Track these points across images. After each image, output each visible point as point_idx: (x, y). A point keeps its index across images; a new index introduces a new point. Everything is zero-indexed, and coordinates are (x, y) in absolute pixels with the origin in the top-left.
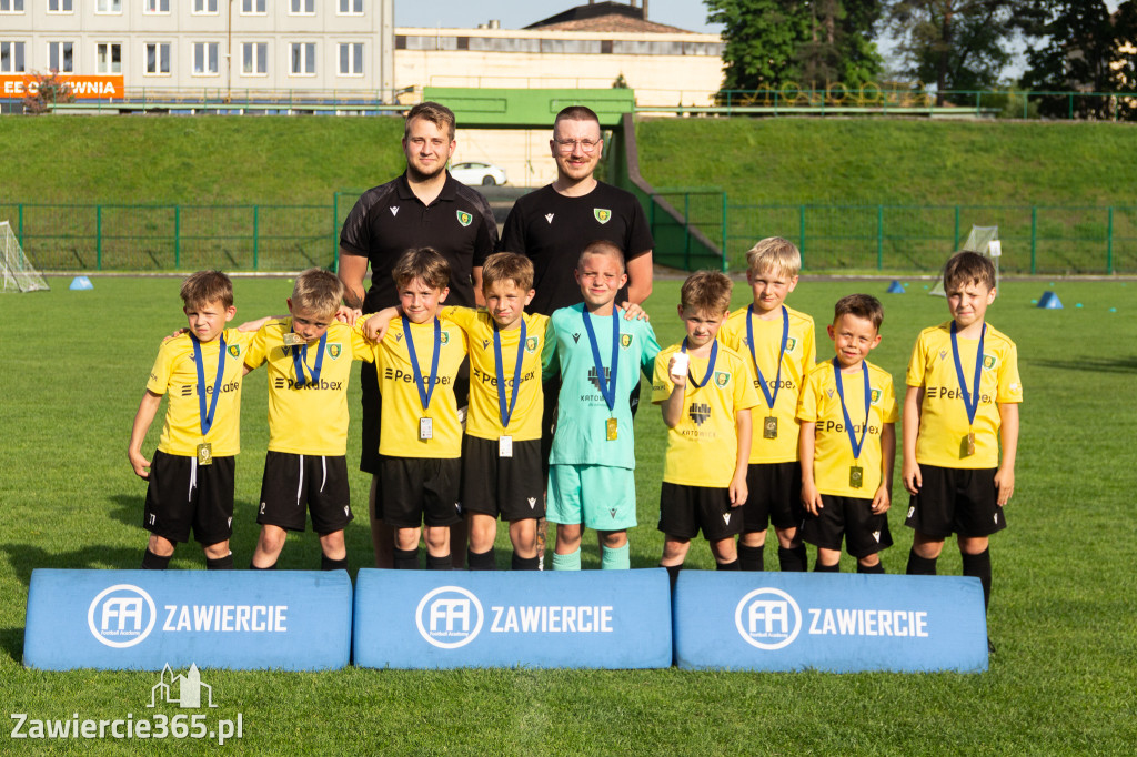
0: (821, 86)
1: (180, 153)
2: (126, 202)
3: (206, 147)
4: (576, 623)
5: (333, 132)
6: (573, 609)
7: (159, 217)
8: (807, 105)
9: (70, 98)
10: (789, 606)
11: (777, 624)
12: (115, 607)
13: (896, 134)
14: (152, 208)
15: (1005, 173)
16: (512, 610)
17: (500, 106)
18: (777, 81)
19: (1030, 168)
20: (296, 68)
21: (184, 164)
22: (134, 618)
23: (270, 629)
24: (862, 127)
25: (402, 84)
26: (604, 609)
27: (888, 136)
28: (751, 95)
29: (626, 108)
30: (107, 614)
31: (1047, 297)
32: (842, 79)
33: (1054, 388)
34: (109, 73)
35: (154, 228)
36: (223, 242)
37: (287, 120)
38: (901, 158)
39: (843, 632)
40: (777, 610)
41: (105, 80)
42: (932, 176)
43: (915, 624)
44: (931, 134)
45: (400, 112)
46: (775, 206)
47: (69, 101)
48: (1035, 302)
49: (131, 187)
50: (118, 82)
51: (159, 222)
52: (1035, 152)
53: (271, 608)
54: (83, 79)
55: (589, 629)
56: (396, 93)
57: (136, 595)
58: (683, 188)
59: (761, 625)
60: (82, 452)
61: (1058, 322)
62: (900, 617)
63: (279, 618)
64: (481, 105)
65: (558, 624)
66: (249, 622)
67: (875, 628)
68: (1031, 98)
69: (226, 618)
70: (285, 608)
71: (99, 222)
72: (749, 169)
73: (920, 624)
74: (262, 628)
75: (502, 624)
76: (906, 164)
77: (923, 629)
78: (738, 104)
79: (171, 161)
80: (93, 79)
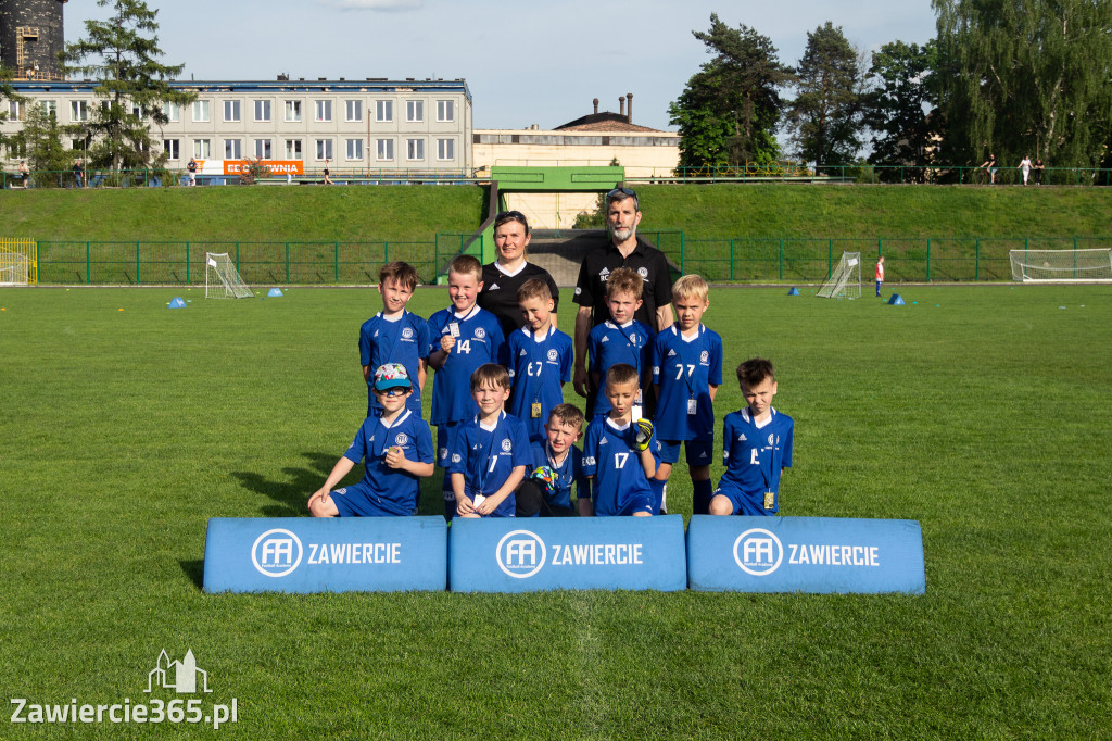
0: (742, 163)
1: (338, 209)
2: (304, 241)
3: (354, 205)
4: (615, 557)
5: (435, 196)
6: (613, 547)
7: (325, 250)
8: (734, 176)
9: (270, 175)
10: (774, 542)
11: (764, 556)
12: (272, 546)
13: (791, 194)
14: (321, 244)
15: (860, 218)
16: (567, 548)
17: (540, 178)
18: (713, 161)
19: (876, 214)
20: (411, 156)
21: (341, 216)
22: (285, 555)
23: (388, 561)
24: (769, 190)
25: (478, 165)
26: (636, 546)
27: (786, 195)
28: (698, 170)
29: (619, 179)
30: (266, 551)
31: (894, 298)
32: (754, 159)
33: (916, 360)
34: (294, 159)
35: (322, 257)
36: (366, 265)
37: (405, 188)
38: (794, 209)
39: (815, 562)
40: (764, 546)
41: (291, 163)
42: (814, 220)
43: (871, 556)
44: (813, 194)
45: (476, 182)
46: (714, 240)
47: (268, 177)
48: (886, 300)
49: (307, 231)
50: (299, 165)
51: (325, 253)
52: (880, 204)
53: (388, 545)
54: (277, 163)
55: (625, 562)
56: (474, 170)
57: (288, 537)
58: (656, 230)
59: (752, 556)
60: (263, 413)
61: (905, 315)
62: (858, 551)
63: (394, 553)
64: (528, 178)
65: (602, 558)
66: (373, 556)
67: (839, 559)
68: (876, 170)
69: (355, 553)
70: (399, 545)
71: (287, 254)
72: (698, 217)
73: (873, 556)
74: (382, 560)
75: (560, 559)
76: (797, 213)
77: (876, 560)
78: (690, 176)
79: (332, 214)
80: (284, 163)
